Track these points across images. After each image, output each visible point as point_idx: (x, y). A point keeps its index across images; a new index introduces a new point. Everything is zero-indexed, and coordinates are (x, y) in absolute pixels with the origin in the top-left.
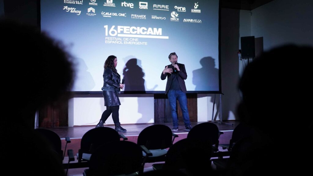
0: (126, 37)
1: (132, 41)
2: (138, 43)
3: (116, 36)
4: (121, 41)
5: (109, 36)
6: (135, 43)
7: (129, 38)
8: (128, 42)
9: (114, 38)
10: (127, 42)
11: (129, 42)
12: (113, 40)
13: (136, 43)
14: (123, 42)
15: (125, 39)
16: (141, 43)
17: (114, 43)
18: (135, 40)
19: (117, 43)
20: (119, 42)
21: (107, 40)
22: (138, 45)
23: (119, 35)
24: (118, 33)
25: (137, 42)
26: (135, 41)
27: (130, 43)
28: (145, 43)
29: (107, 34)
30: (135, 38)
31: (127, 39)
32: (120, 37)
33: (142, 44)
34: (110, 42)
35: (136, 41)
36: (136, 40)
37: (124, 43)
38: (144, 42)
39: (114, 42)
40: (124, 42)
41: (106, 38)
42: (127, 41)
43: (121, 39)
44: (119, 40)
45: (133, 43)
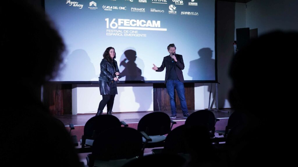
0: (126, 30)
1: (132, 33)
2: (137, 35)
3: (117, 29)
4: (121, 33)
6: (134, 35)
7: (129, 30)
8: (128, 34)
9: (114, 30)
10: (127, 34)
11: (129, 34)
12: (114, 33)
13: (136, 35)
14: (123, 34)
15: (125, 31)
16: (140, 35)
17: (114, 35)
18: (135, 33)
19: (118, 35)
22: (137, 37)
24: (118, 26)
25: (137, 34)
26: (134, 33)
27: (130, 35)
28: (144, 35)
29: (108, 27)
30: (135, 30)
31: (127, 31)
32: (120, 30)
33: (142, 36)
34: (111, 35)
36: (136, 32)
37: (125, 35)
38: (143, 35)
39: (114, 34)
40: (125, 34)
41: (107, 31)
43: (122, 32)
44: (120, 32)
45: (133, 35)
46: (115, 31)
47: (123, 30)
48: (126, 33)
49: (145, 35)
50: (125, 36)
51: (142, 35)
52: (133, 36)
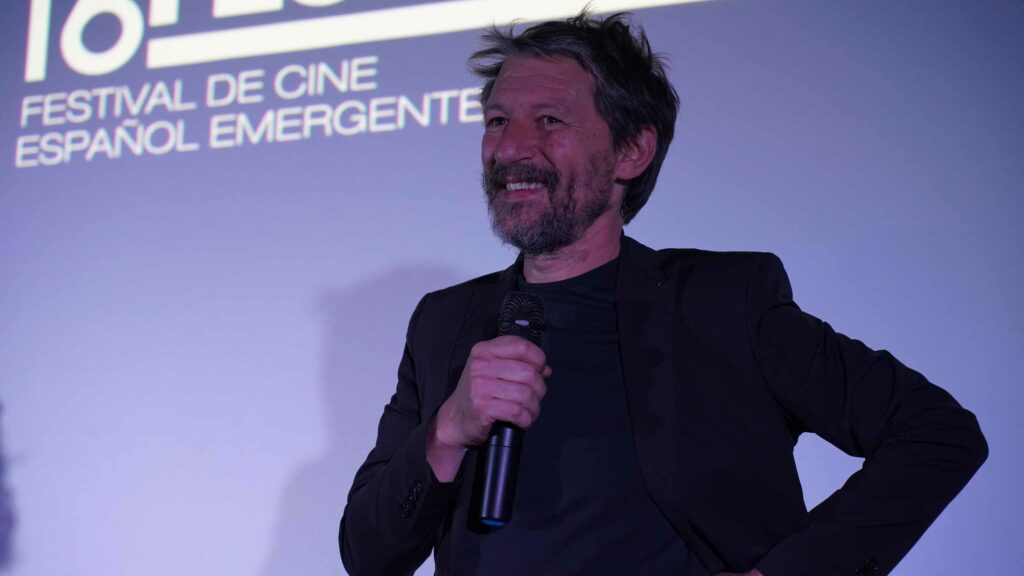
0: (235, 66)
1: (305, 100)
2: (369, 120)
3: (136, 73)
4: (173, 117)
5: (60, 75)
6: (330, 119)
7: (270, 63)
8: (255, 114)
9: (103, 93)
10: (243, 119)
11: (269, 116)
12: (92, 126)
13: (346, 119)
14: (197, 126)
15: (222, 90)
16: (404, 102)
17: (101, 156)
18: (342, 86)
19: (137, 150)
20: (160, 138)
21: (36, 125)
22: (368, 135)
23: (165, 53)
24: (151, 33)
25: (365, 97)
26: (332, 96)
27: (274, 125)
28: (454, 103)
29: (36, 68)
30: (335, 56)
31: (241, 87)
32: (168, 74)
33: (424, 120)
34: (63, 155)
35: (351, 95)
36: (352, 76)
37: (215, 131)
38: (445, 96)
39: (99, 144)
40: (216, 120)
41: (26, 112)
42: (250, 110)
43: (185, 99)
44: (161, 112)
45: (309, 122)
46: (111, 99)
47: (192, 77)
48: (236, 107)
49: (465, 105)
50: (215, 143)
51: (436, 104)
52: (317, 130)
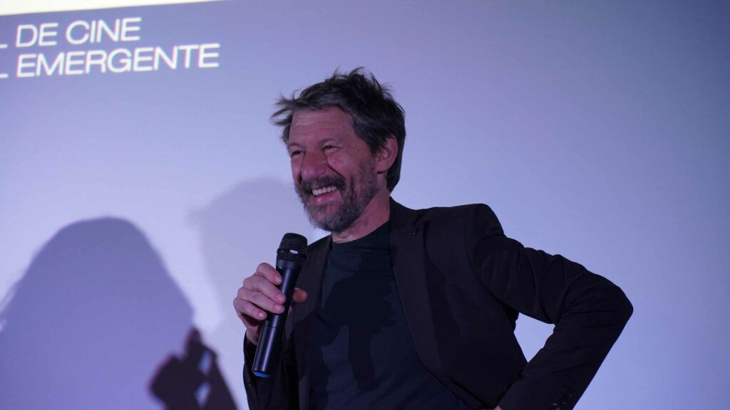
0: (37, 19)
1: (87, 46)
2: (133, 63)
6: (105, 61)
8: (51, 54)
10: (41, 58)
11: (61, 56)
13: (117, 62)
15: (27, 35)
16: (159, 51)
18: (115, 38)
22: (132, 73)
25: (131, 46)
26: (107, 44)
27: (64, 63)
28: (195, 54)
30: (110, 15)
31: (41, 35)
33: (173, 65)
35: (121, 44)
36: (122, 30)
37: (21, 65)
38: (188, 48)
40: (22, 57)
42: (45, 50)
45: (89, 62)
48: (36, 49)
49: (202, 55)
50: (20, 74)
51: (182, 54)
52: (96, 68)
